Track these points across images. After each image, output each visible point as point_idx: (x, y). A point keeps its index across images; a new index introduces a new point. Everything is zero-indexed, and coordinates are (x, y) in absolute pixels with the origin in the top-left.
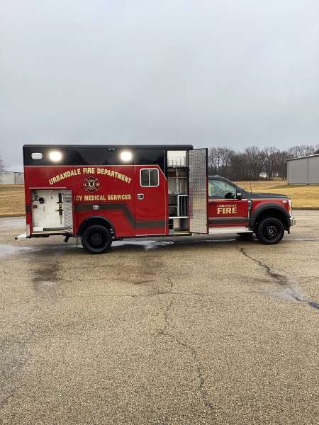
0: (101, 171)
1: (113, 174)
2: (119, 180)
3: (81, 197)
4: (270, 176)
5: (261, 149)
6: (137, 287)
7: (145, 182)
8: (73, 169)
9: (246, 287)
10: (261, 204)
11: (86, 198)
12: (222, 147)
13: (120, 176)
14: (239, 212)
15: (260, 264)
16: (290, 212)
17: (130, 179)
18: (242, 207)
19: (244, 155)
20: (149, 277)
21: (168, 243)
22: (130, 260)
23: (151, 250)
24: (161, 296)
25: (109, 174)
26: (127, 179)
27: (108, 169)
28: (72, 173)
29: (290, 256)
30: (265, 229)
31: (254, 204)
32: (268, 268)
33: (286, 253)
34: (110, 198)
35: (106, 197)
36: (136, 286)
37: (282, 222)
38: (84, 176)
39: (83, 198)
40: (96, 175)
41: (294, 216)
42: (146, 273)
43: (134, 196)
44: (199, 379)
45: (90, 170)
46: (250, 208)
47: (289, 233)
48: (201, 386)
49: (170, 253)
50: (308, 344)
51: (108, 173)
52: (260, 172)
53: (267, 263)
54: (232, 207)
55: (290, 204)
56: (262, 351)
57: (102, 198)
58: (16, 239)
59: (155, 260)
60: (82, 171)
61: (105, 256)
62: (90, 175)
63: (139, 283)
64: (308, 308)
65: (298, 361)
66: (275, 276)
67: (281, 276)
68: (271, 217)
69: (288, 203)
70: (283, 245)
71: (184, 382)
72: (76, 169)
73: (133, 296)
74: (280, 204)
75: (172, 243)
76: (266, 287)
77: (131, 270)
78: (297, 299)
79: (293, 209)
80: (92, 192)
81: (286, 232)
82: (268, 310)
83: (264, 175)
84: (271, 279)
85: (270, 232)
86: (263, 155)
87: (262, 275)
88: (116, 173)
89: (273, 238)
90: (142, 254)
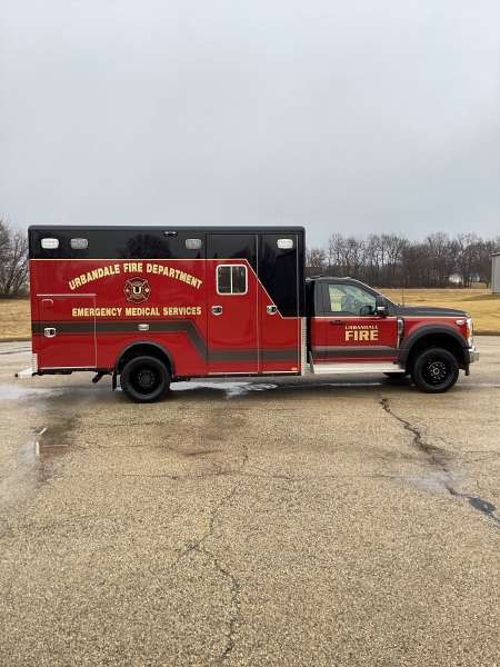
0: (152, 268)
1: (172, 273)
2: (183, 284)
3: (120, 311)
4: (466, 280)
5: (452, 237)
6: (187, 462)
7: (225, 287)
8: (107, 264)
9: (370, 467)
10: (418, 326)
11: (129, 312)
12: (388, 233)
13: (184, 277)
14: (381, 339)
15: (407, 426)
16: (469, 340)
17: (200, 282)
18: (387, 330)
19: (424, 247)
20: (214, 444)
21: (268, 387)
22: (194, 415)
23: (235, 398)
24: (221, 479)
25: (166, 273)
26: (195, 282)
27: (164, 264)
28: (106, 272)
29: (462, 414)
30: (425, 368)
31: (408, 324)
32: (418, 434)
33: (457, 408)
34: (168, 311)
35: (161, 311)
36: (187, 460)
37: (456, 357)
38: (126, 277)
39: (123, 312)
40: (144, 275)
41: (475, 345)
42: (211, 437)
43: (207, 311)
44: (225, 642)
45: (134, 267)
46: (400, 332)
47: (467, 374)
48: (224, 656)
49: (264, 403)
50: (445, 579)
51: (165, 271)
52: (450, 273)
53: (419, 426)
54: (369, 330)
55: (469, 326)
56: (357, 590)
57: (154, 312)
58: (17, 376)
59: (235, 416)
60: (121, 269)
61: (157, 407)
62: (136, 274)
63: (193, 454)
64: (467, 508)
65: (418, 612)
66: (425, 448)
67: (435, 448)
68: (437, 346)
69: (466, 324)
70: (456, 395)
71: (198, 646)
72: (113, 264)
73: (174, 478)
74: (453, 326)
75: (275, 386)
76: (402, 467)
77: (189, 431)
78: (452, 492)
79: (475, 333)
80: (138, 303)
81: (462, 372)
82: (395, 509)
83: (456, 279)
84: (417, 453)
85: (435, 372)
86: (455, 248)
87: (405, 445)
88: (178, 272)
89: (439, 383)
90: (217, 405)
